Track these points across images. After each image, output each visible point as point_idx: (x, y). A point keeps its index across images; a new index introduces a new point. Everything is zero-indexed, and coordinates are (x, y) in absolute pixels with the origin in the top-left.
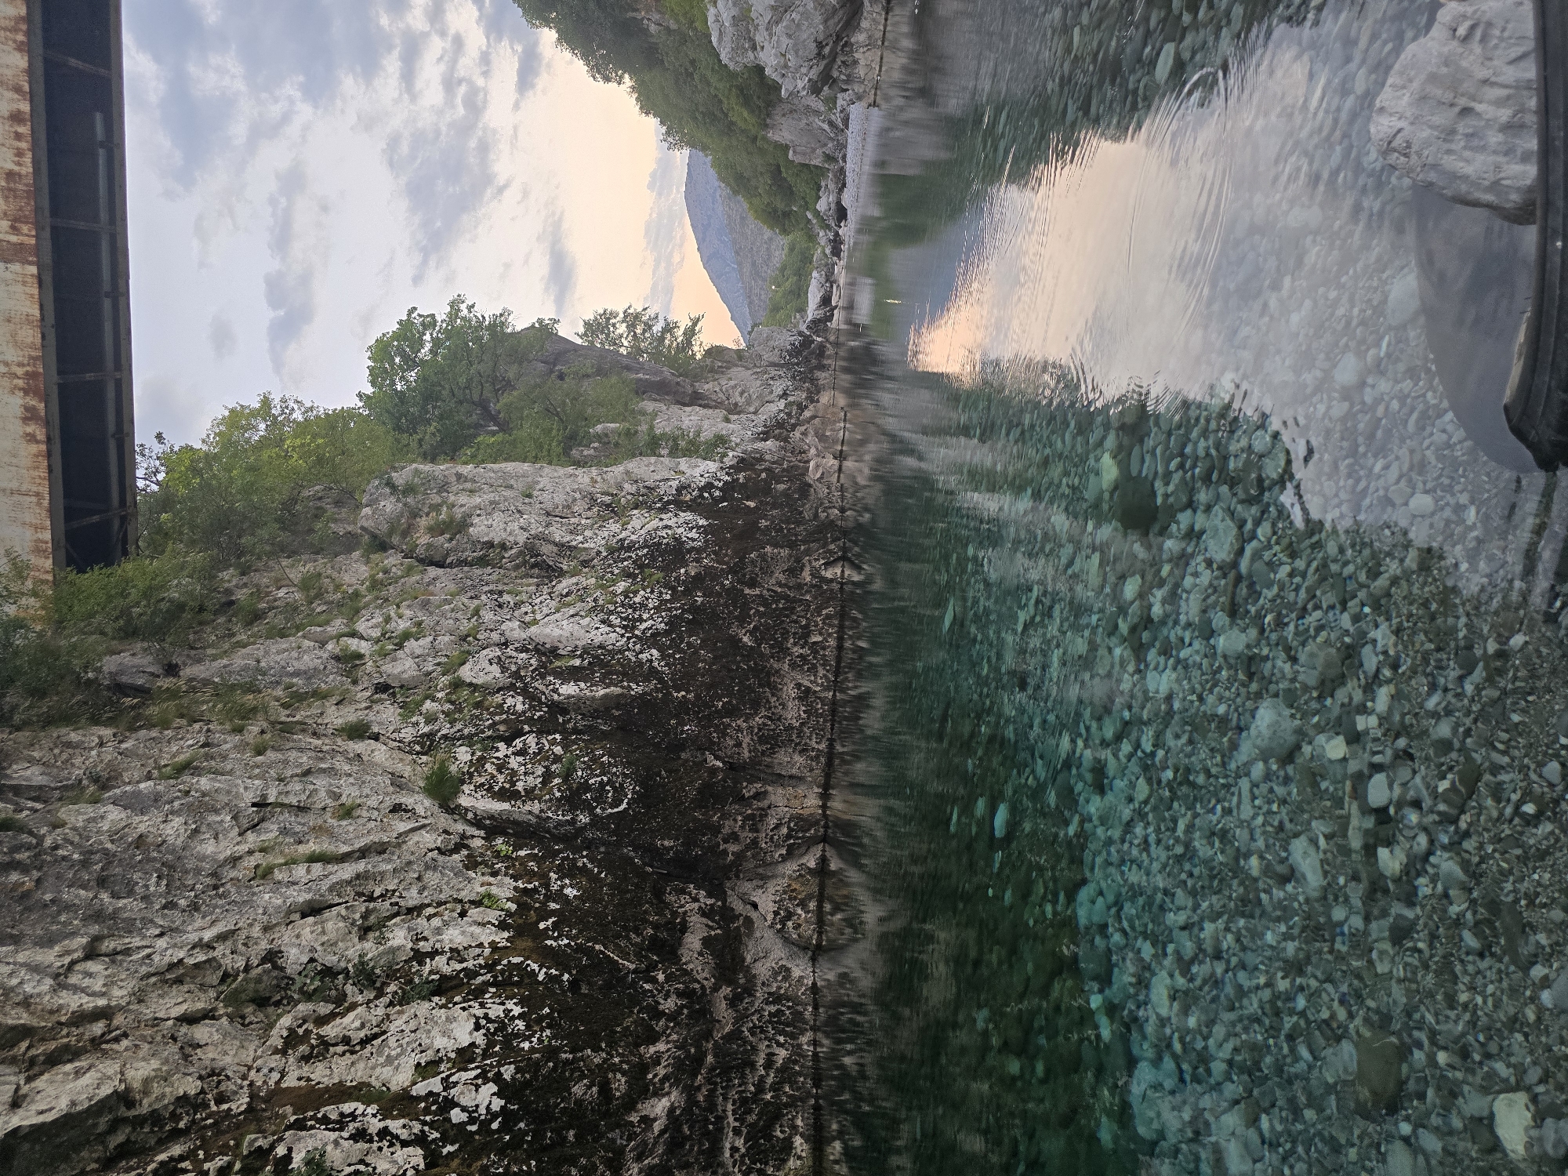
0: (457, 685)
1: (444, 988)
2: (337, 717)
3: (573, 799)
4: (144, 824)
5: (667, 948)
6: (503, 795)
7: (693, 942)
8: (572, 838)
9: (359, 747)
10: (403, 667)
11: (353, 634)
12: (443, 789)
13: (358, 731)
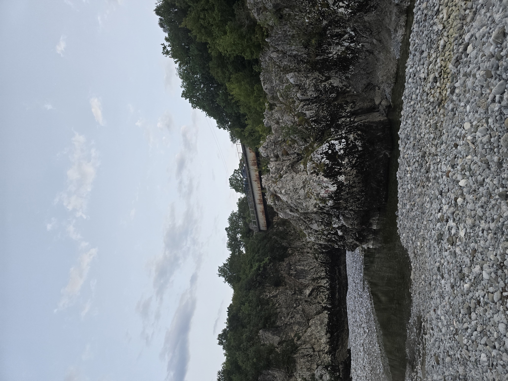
0: (314, 248)
1: (323, 278)
2: (305, 251)
3: (327, 261)
4: (301, 267)
5: (336, 274)
6: (321, 260)
7: (337, 272)
8: (328, 264)
9: (308, 254)
10: (309, 246)
11: (303, 241)
12: (317, 259)
13: (308, 253)
